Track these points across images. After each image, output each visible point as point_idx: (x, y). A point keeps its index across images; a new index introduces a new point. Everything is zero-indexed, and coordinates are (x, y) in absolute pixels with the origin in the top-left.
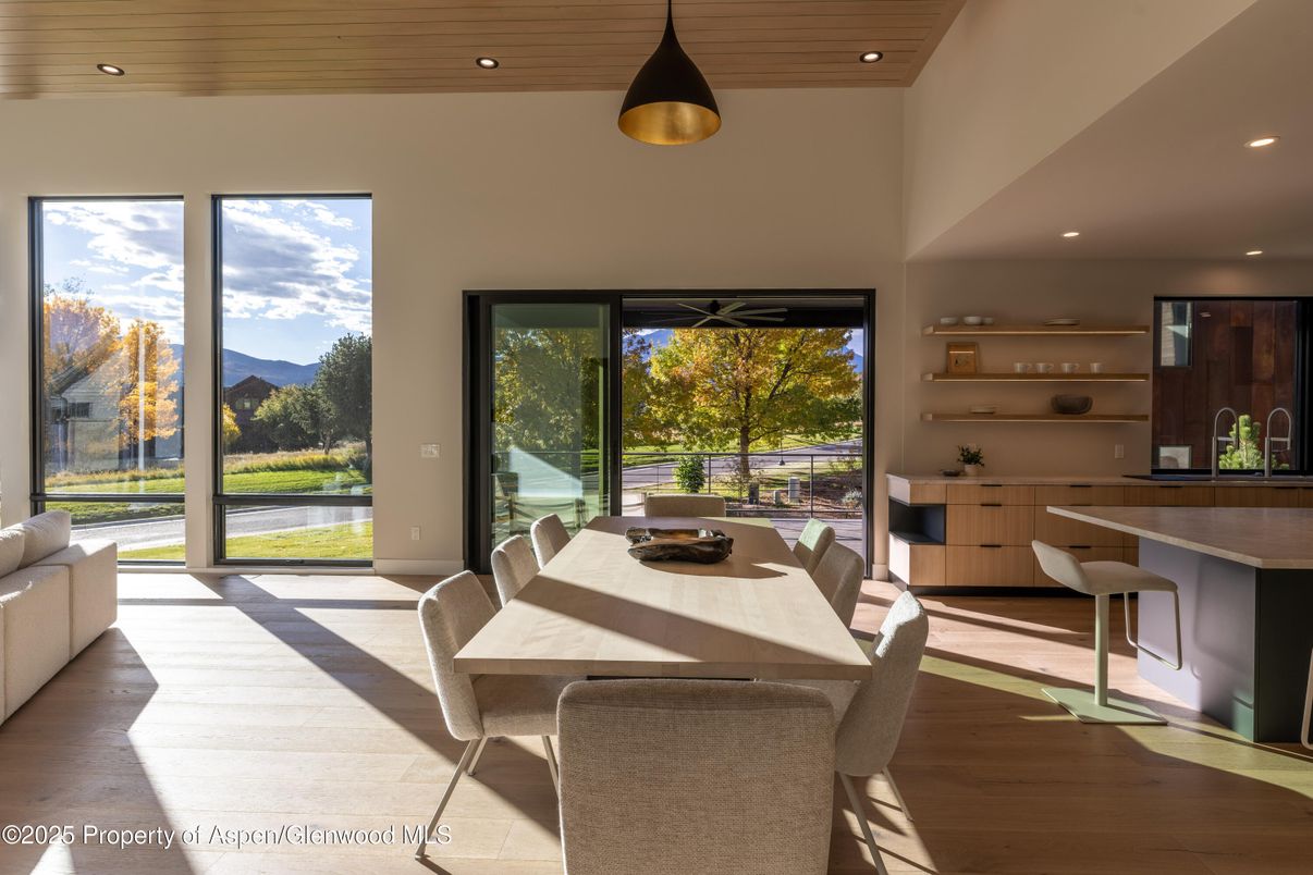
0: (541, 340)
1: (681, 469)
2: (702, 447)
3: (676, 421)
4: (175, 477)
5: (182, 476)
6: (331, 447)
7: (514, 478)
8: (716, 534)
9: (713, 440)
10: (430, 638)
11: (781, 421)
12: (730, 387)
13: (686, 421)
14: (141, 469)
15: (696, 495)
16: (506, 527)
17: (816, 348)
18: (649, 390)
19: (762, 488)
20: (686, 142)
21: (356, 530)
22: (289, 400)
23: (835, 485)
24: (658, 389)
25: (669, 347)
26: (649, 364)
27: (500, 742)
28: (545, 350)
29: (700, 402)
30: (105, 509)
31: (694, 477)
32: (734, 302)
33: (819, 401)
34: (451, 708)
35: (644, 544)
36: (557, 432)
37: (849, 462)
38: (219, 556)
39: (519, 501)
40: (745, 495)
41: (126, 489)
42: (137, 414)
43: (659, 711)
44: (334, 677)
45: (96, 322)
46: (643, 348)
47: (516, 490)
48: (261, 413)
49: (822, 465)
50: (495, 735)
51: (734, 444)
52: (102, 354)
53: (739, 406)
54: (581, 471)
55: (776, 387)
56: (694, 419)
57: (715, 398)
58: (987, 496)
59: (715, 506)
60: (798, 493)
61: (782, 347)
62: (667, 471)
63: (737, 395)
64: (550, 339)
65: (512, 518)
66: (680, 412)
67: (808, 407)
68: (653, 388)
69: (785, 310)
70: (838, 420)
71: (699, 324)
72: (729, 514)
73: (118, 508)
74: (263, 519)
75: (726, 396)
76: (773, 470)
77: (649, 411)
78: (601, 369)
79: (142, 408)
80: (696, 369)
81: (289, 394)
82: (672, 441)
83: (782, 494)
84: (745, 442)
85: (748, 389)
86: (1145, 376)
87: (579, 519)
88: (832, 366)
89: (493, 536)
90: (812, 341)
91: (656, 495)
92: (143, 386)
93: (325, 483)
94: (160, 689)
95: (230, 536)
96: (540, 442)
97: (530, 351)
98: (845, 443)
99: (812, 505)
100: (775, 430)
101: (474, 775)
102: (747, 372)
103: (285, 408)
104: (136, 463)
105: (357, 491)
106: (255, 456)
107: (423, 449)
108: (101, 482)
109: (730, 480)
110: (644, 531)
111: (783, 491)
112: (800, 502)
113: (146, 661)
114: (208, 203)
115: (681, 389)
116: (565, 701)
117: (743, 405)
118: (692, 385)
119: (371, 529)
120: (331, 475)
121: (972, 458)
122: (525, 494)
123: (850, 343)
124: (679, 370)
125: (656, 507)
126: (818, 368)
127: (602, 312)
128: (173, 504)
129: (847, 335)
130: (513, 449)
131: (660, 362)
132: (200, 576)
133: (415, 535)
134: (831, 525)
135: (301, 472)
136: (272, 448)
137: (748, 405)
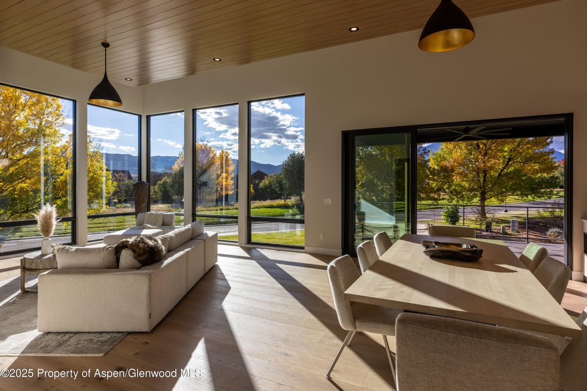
0: (375, 151)
1: (446, 213)
2: (458, 201)
3: (443, 188)
4: (233, 209)
5: (237, 209)
6: (286, 199)
7: (363, 214)
8: (472, 247)
9: (464, 198)
10: (332, 283)
11: (506, 188)
12: (474, 171)
13: (448, 188)
14: (224, 206)
15: (455, 226)
16: (360, 236)
17: (528, 148)
18: (429, 173)
19: (494, 224)
20: (454, 48)
21: (298, 233)
22: (271, 180)
23: (542, 224)
24: (433, 172)
25: (440, 152)
26: (429, 160)
27: (361, 334)
28: (376, 156)
29: (457, 179)
30: (212, 220)
31: (453, 217)
32: (480, 126)
33: (531, 178)
34: (341, 315)
35: (432, 249)
36: (382, 194)
37: (551, 212)
38: (249, 240)
39: (366, 225)
40: (484, 227)
41: (219, 213)
42: (222, 186)
43: (449, 334)
44: (292, 294)
45: (209, 152)
46: (425, 153)
47: (364, 219)
48: (261, 185)
49: (533, 213)
50: (359, 330)
51: (476, 200)
52: (211, 163)
53: (479, 180)
54: (394, 211)
55: (502, 171)
56: (453, 187)
57: (464, 177)
59: (469, 232)
60: (516, 228)
61: (506, 149)
62: (438, 213)
63: (478, 176)
64: (379, 150)
65: (363, 232)
66: (446, 183)
67: (523, 181)
68: (431, 172)
69: (511, 129)
70: (543, 188)
71: (458, 139)
72: (477, 237)
73: (216, 220)
74: (263, 226)
75: (472, 175)
76: (501, 214)
77: (428, 184)
78: (406, 164)
79: (224, 183)
80: (454, 162)
81: (271, 177)
82: (441, 198)
83: (506, 228)
84: (483, 199)
85: (485, 172)
87: (395, 234)
88: (540, 158)
89: (355, 240)
90: (525, 145)
91: (434, 225)
92: (224, 175)
93: (286, 213)
94: (231, 289)
95: (252, 233)
96: (374, 198)
97: (370, 156)
98: (548, 201)
99: (528, 234)
100: (502, 193)
101: (350, 346)
102: (485, 163)
103: (270, 183)
104: (222, 204)
105: (298, 217)
106: (259, 202)
107: (325, 200)
108: (210, 210)
109: (474, 219)
110: (432, 243)
111: (506, 226)
112: (518, 232)
113: (227, 278)
114: (247, 104)
115: (446, 172)
116: (399, 320)
117: (482, 180)
118: (452, 170)
119: (304, 233)
120: (287, 210)
122: (367, 222)
123: (551, 145)
124: (445, 163)
125: (436, 231)
126: (528, 160)
127: (407, 136)
128: (233, 220)
129: (549, 140)
130: (362, 201)
131: (434, 159)
132: (243, 248)
133: (321, 237)
134: (545, 247)
135: (276, 209)
136: (265, 199)
137: (485, 180)
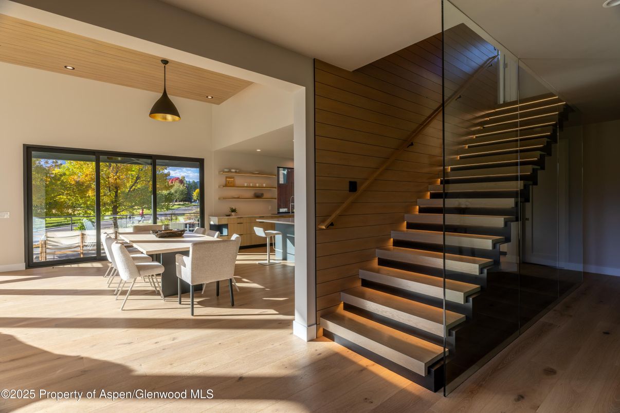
3: (78, 203)
11: (135, 203)
13: (83, 203)
51: (109, 214)
55: (132, 187)
56: (89, 203)
58: (239, 221)
61: (134, 169)
63: (110, 190)
66: (80, 199)
70: (163, 202)
80: (86, 177)
82: (76, 213)
84: (115, 213)
85: (117, 188)
86: (275, 188)
100: (132, 207)
102: (117, 180)
117: (114, 195)
121: (233, 211)
